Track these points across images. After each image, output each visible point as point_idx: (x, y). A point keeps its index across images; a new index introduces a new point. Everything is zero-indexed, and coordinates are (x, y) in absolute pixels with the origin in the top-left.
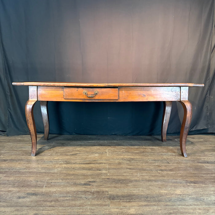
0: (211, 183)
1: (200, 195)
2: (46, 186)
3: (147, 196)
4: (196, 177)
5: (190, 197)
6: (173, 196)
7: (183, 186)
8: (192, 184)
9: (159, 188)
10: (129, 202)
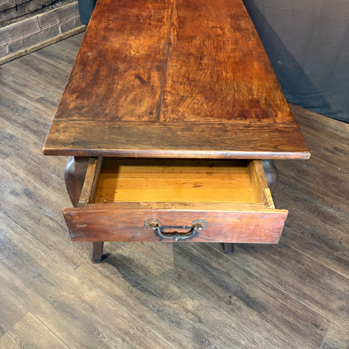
0: (277, 323)
1: (216, 333)
2: (53, 187)
3: (139, 282)
4: (272, 293)
5: (198, 325)
6: (175, 305)
7: (220, 297)
8: (240, 304)
9: (180, 277)
10: (106, 277)
